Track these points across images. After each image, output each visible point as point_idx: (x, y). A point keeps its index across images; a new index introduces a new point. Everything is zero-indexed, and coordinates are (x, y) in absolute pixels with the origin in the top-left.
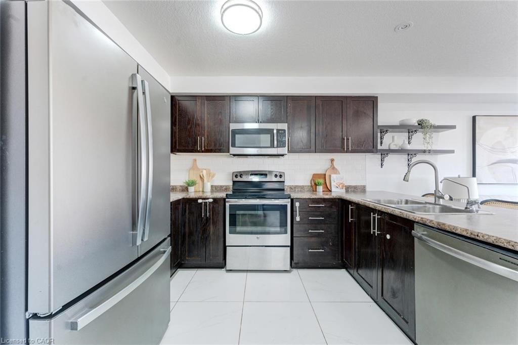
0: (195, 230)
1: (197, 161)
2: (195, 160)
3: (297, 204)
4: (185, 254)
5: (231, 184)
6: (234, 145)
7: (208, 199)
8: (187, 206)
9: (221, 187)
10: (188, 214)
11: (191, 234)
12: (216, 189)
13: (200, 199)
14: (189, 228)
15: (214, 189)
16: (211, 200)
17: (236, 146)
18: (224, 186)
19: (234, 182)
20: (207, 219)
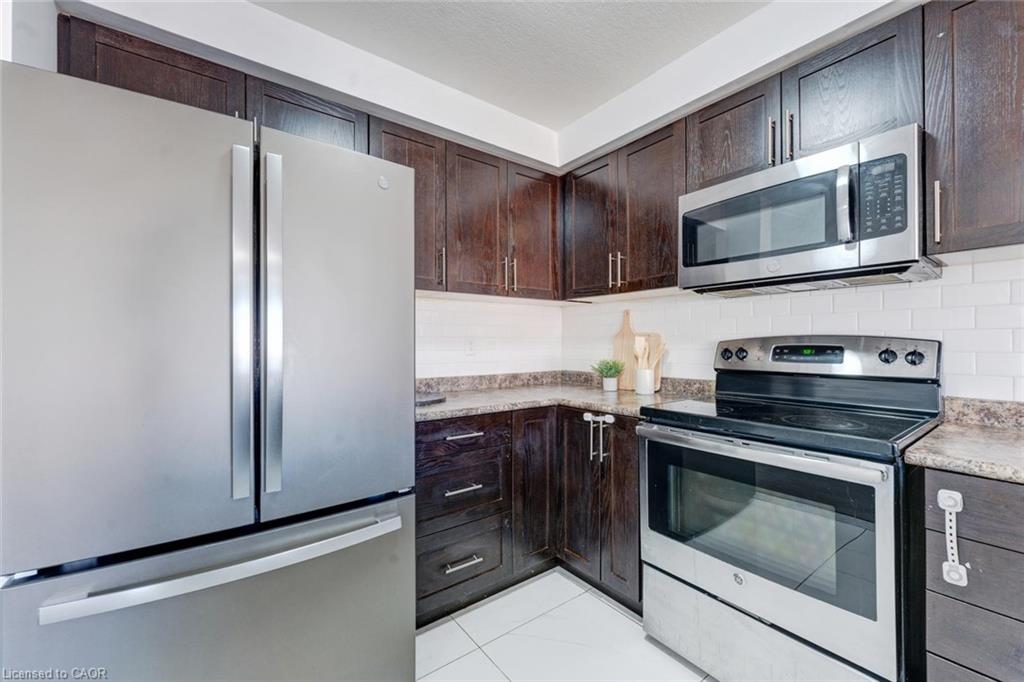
0: (580, 486)
1: (631, 314)
2: (627, 313)
3: (949, 501)
4: (562, 540)
5: (712, 376)
6: (691, 260)
7: (604, 414)
8: (566, 424)
9: (689, 383)
10: (568, 444)
11: (573, 495)
12: (674, 388)
13: (589, 411)
14: (570, 478)
15: (670, 388)
16: (610, 419)
17: (699, 261)
18: (695, 382)
19: (721, 373)
20: (604, 468)
